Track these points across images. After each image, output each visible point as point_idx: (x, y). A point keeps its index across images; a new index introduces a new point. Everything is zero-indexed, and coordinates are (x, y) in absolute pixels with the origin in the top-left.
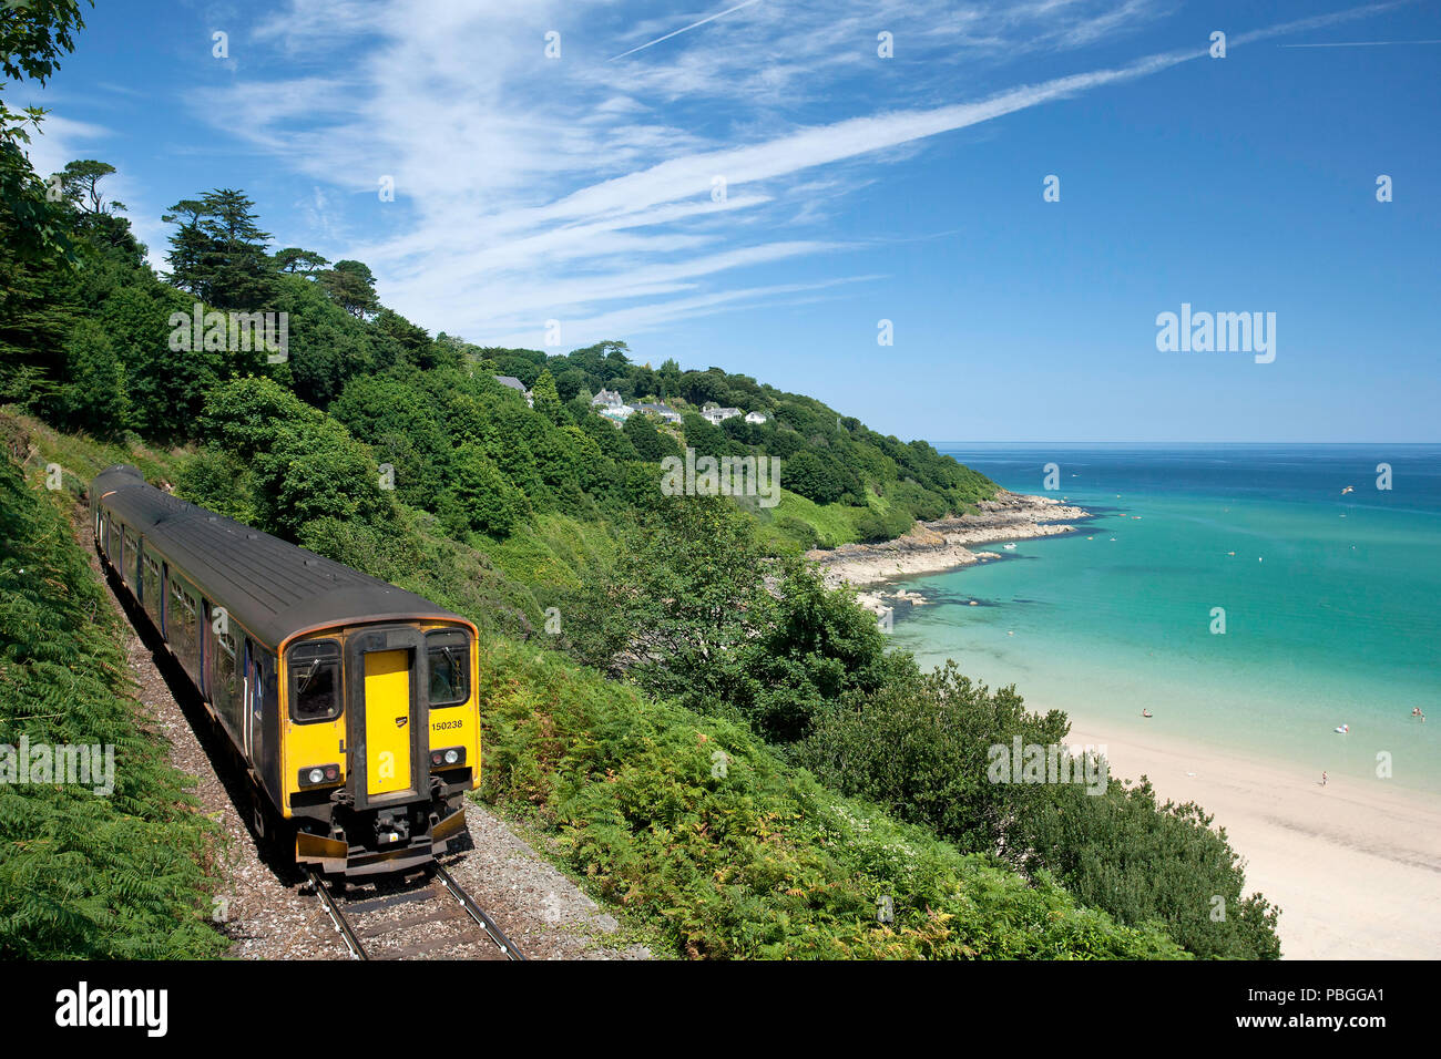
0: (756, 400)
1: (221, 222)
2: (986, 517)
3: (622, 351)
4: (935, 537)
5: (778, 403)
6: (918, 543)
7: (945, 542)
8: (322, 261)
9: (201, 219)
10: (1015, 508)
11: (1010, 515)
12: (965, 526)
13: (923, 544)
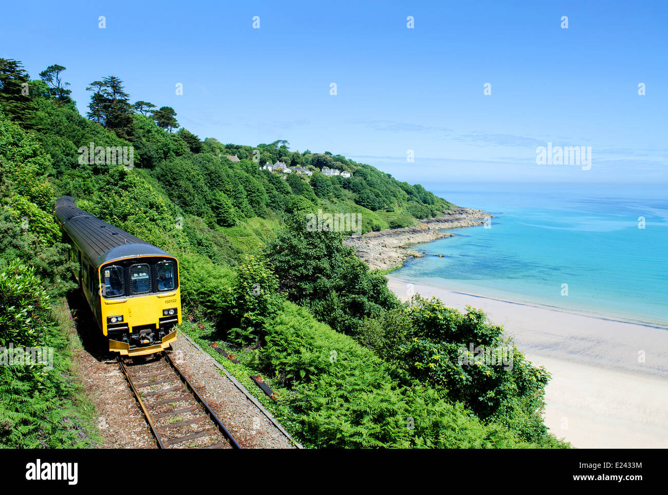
0: (345, 167)
1: (110, 90)
2: (447, 217)
3: (286, 145)
4: (424, 226)
5: (355, 167)
6: (417, 229)
7: (429, 228)
8: (153, 106)
9: (102, 88)
10: (460, 213)
11: (458, 216)
12: (438, 221)
13: (419, 229)
